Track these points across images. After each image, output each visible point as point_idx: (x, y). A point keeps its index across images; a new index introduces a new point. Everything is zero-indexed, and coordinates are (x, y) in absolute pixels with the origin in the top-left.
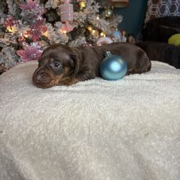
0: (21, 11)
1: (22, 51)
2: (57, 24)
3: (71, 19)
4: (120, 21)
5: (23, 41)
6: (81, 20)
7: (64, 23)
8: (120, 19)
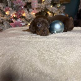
0: (14, 4)
1: (12, 23)
2: (30, 10)
3: (36, 7)
4: (64, 9)
5: (12, 18)
6: (42, 7)
7: (33, 9)
8: (64, 7)
